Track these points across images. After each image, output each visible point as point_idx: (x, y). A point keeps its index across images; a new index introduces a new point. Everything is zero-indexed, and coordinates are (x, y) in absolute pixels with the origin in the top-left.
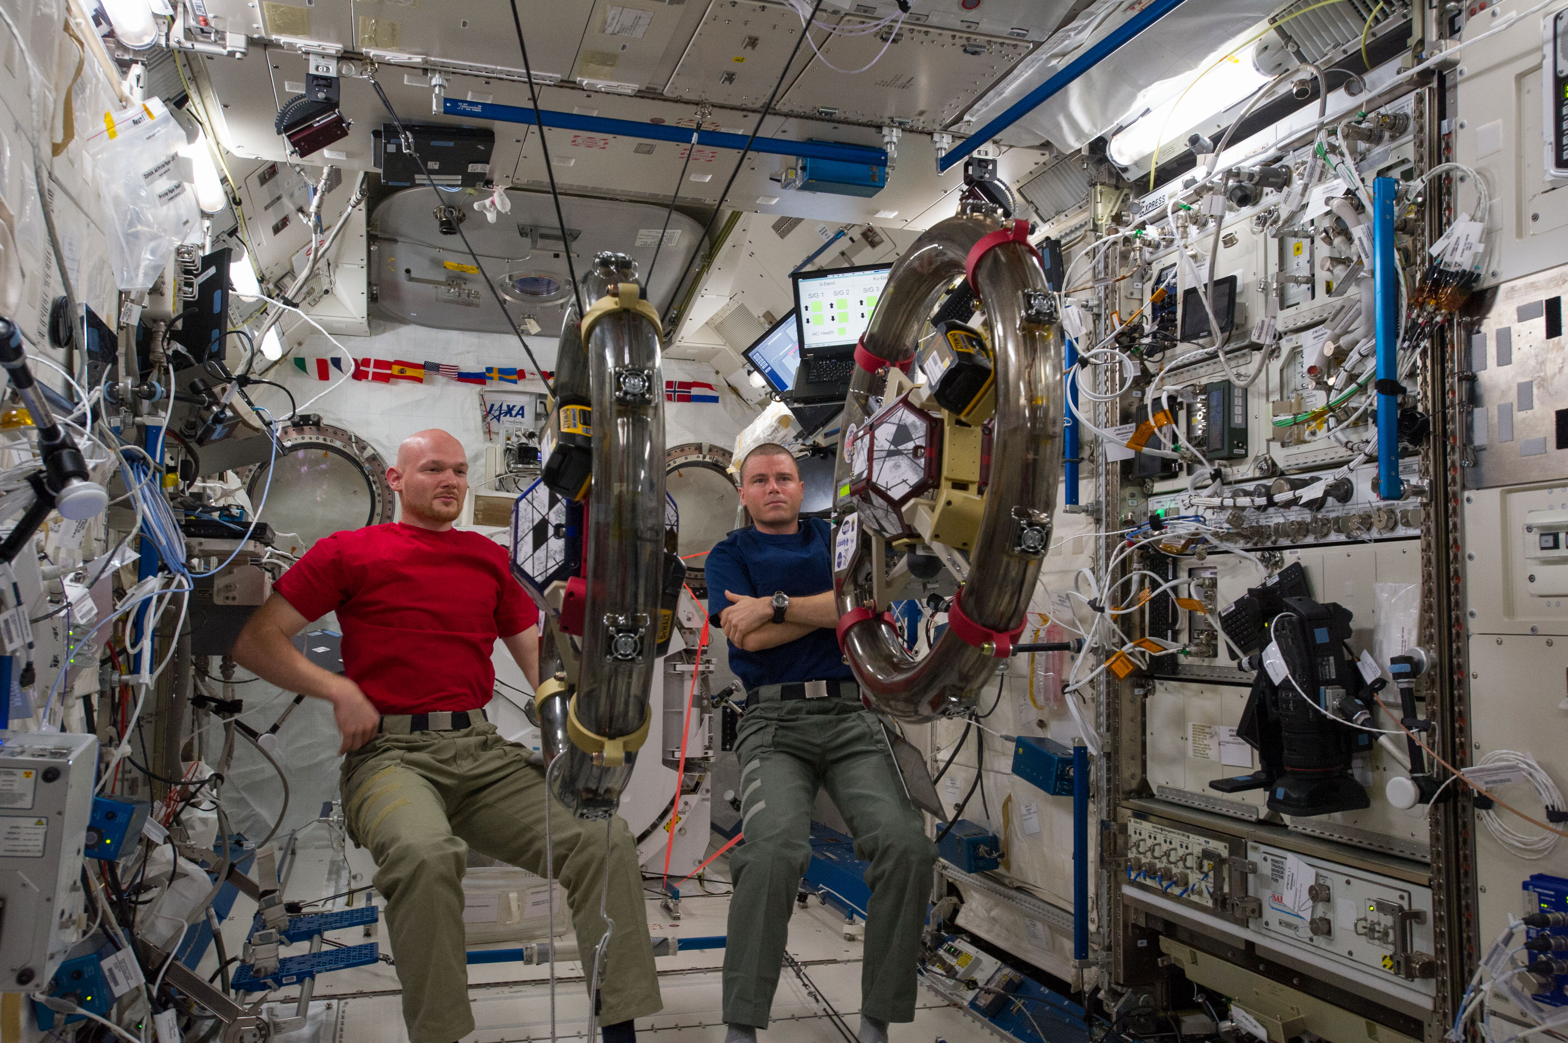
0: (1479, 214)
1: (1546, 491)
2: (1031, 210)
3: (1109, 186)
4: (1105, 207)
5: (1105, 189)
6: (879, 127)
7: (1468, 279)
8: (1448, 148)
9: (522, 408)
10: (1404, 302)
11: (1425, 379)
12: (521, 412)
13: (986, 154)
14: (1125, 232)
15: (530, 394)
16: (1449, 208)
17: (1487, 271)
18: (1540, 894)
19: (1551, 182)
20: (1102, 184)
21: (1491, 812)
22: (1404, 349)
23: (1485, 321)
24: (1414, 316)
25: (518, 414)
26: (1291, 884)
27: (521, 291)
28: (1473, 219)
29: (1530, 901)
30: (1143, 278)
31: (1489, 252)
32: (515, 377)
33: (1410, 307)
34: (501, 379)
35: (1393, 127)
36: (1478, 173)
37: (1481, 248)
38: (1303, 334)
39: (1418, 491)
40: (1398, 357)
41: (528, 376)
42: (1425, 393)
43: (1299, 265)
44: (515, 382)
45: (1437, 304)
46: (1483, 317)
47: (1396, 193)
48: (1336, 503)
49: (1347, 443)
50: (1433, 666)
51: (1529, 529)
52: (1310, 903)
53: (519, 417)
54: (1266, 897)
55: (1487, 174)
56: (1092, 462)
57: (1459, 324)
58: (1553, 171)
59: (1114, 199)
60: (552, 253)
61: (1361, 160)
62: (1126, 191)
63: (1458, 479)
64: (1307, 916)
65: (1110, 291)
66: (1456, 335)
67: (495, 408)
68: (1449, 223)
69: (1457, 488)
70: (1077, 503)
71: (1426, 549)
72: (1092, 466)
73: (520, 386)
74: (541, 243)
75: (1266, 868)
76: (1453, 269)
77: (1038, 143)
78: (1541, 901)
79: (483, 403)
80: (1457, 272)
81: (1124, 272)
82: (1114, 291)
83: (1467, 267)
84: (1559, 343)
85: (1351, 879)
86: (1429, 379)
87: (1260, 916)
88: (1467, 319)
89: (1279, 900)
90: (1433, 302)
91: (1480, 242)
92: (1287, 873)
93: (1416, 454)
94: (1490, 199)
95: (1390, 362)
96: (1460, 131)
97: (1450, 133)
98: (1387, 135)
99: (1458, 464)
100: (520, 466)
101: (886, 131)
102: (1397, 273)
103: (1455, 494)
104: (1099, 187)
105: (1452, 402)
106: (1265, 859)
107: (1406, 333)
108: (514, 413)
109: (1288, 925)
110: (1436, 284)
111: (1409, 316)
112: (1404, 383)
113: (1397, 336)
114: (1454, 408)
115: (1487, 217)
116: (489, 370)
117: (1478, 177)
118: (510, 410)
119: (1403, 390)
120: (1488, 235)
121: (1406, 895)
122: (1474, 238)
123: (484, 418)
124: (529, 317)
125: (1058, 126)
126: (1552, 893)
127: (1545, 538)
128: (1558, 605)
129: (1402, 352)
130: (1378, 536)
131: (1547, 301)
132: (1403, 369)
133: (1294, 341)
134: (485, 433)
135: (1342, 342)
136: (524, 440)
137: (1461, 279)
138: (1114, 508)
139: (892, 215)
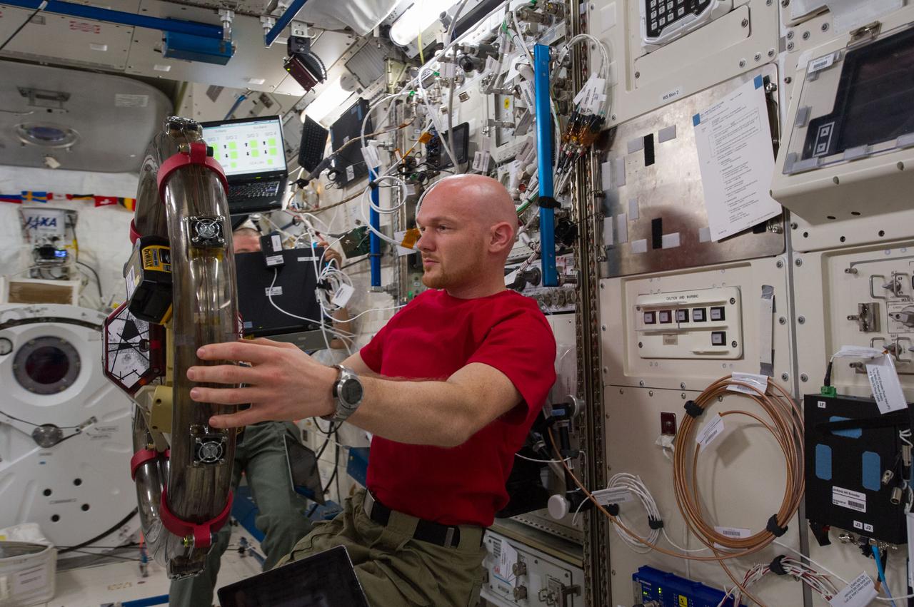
0: (602, 73)
1: (648, 280)
2: (355, 80)
3: (397, 61)
4: (394, 76)
5: (393, 63)
6: (216, 9)
7: (597, 121)
8: (585, 24)
9: (54, 220)
10: (558, 139)
11: (574, 196)
12: (54, 222)
13: (303, 34)
14: (405, 92)
15: (61, 210)
16: (586, 69)
17: (609, 116)
18: (643, 585)
19: (645, 47)
20: (392, 59)
21: (617, 517)
22: (557, 173)
23: (610, 153)
24: (564, 149)
25: (51, 224)
26: (504, 561)
27: (36, 137)
28: (599, 76)
29: (637, 589)
30: (421, 126)
31: (609, 101)
32: (44, 198)
33: (562, 143)
34: (34, 200)
35: (556, 12)
36: (602, 42)
37: (604, 98)
38: (509, 164)
39: (571, 280)
40: (554, 181)
41: (55, 197)
42: (575, 207)
43: (508, 115)
44: (44, 201)
45: (578, 140)
46: (609, 150)
47: (550, 57)
48: (532, 286)
49: (530, 243)
50: (582, 409)
51: (638, 308)
52: (514, 576)
53: (52, 227)
54: (491, 567)
55: (608, 43)
56: (392, 255)
57: (594, 156)
58: (645, 39)
59: (401, 70)
60: (45, 109)
61: (540, 38)
62: (408, 65)
63: (596, 270)
64: (513, 584)
65: (399, 136)
66: (592, 163)
67: (33, 219)
68: (586, 80)
69: (596, 276)
70: (379, 285)
71: (578, 322)
72: (392, 258)
73: (49, 204)
74: (38, 101)
75: (491, 548)
76: (587, 114)
77: (342, 28)
78: (644, 590)
79: (22, 216)
80: (590, 116)
81: (407, 121)
82: (401, 135)
83: (596, 112)
84: (653, 169)
85: (538, 560)
86: (577, 196)
87: (488, 581)
88: (599, 151)
89: (498, 570)
90: (574, 139)
91: (604, 93)
92: (502, 553)
93: (570, 251)
94: (610, 62)
95: (549, 184)
96: (591, 12)
97: (585, 13)
98: (554, 19)
99: (595, 259)
100: (43, 261)
101: (221, 12)
102: (553, 117)
103: (594, 281)
104: (389, 62)
105: (591, 213)
106: (490, 541)
107: (560, 162)
108: (48, 223)
109: (503, 589)
110: (578, 125)
111: (561, 150)
112: (559, 200)
113: (554, 165)
114: (592, 218)
115: (608, 75)
116: (25, 193)
117: (601, 45)
118: (44, 222)
119: (558, 205)
120: (609, 89)
121: (569, 573)
122: (599, 91)
123: (24, 227)
124: (48, 156)
125: (349, 13)
126: (650, 584)
127: (647, 315)
128: (656, 365)
129: (557, 176)
130: (556, 310)
131: (645, 137)
132: (558, 188)
133: (505, 169)
134: (24, 237)
135: (527, 169)
136: (49, 242)
137: (592, 121)
138: (404, 289)
139: (262, 82)
